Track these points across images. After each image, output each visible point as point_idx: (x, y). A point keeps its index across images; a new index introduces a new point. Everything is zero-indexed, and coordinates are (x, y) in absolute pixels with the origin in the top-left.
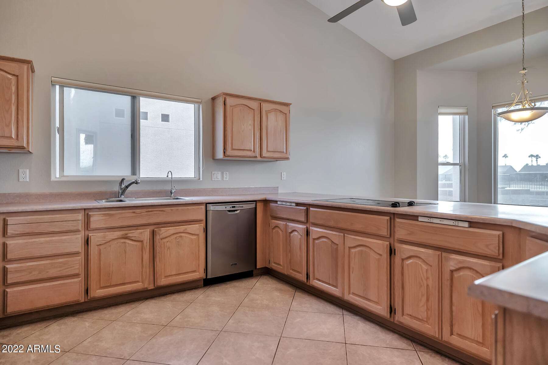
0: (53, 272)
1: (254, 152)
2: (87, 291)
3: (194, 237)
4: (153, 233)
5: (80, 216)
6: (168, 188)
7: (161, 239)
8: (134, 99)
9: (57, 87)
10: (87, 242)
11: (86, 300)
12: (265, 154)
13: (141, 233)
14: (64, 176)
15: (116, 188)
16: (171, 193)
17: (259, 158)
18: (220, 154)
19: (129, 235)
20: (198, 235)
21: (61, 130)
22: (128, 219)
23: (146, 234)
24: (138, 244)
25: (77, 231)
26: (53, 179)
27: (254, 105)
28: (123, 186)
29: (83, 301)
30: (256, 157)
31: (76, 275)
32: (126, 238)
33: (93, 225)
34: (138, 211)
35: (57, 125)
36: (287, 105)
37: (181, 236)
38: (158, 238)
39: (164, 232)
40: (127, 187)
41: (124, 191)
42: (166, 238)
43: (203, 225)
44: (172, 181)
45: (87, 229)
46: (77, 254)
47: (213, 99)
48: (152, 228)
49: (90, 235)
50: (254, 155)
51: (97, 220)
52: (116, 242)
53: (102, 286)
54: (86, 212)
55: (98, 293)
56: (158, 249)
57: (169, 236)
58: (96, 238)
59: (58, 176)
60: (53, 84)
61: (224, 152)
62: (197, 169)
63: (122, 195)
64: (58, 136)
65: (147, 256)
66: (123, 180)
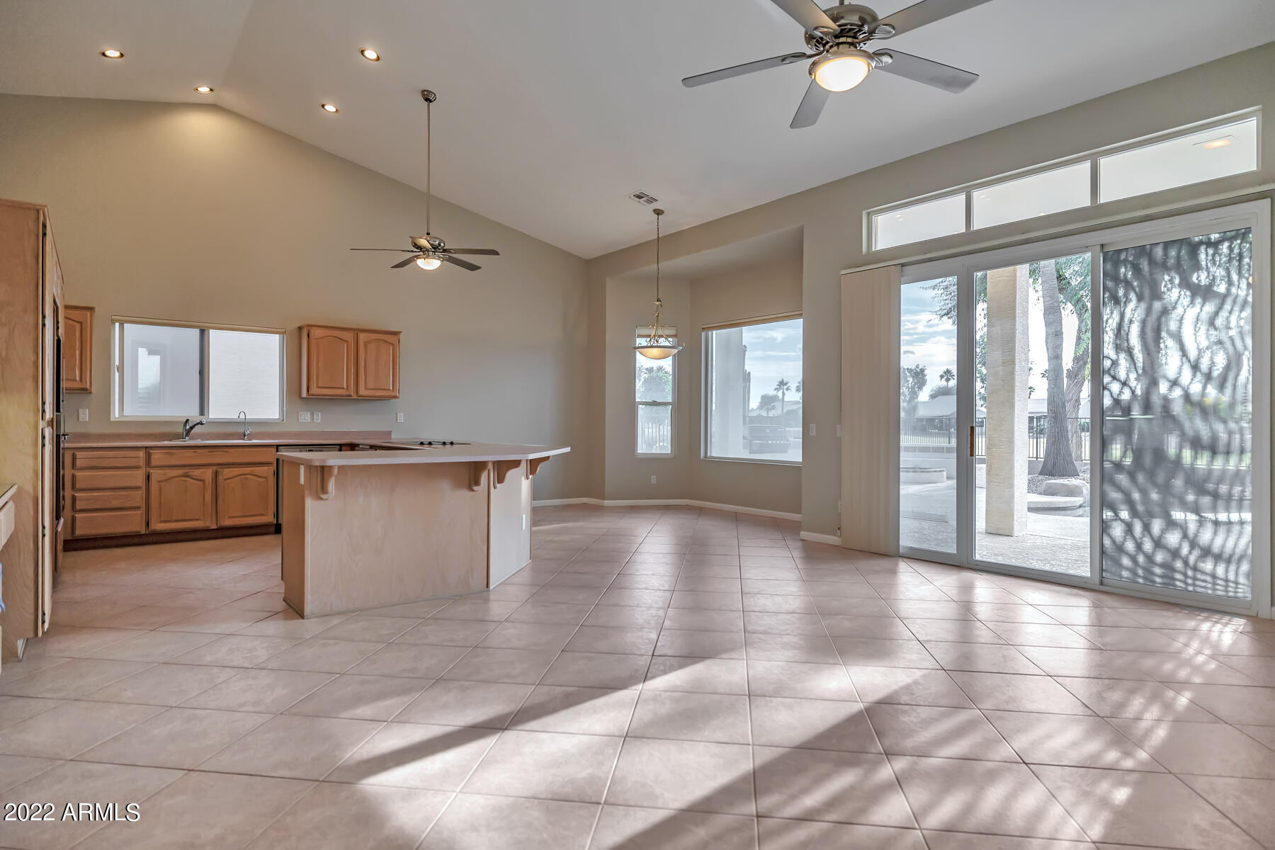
0: (115, 503)
1: (347, 389)
2: (148, 524)
3: (263, 480)
4: (216, 474)
5: (141, 454)
6: (241, 430)
7: (225, 480)
8: (203, 332)
9: (117, 325)
10: (148, 477)
11: (147, 532)
12: (362, 391)
13: (203, 472)
14: (123, 416)
15: (180, 429)
16: (245, 435)
17: (355, 397)
18: (304, 394)
19: (191, 473)
20: (266, 478)
21: (121, 369)
22: (188, 457)
23: (208, 474)
24: (199, 483)
25: (137, 468)
26: (112, 419)
27: (349, 336)
28: (188, 427)
29: (144, 532)
30: (350, 396)
31: (138, 508)
32: (187, 476)
33: (154, 463)
34: (199, 451)
35: (117, 363)
36: (396, 334)
37: (246, 478)
38: (220, 478)
39: (227, 472)
40: (192, 428)
41: (188, 432)
42: (230, 478)
43: (272, 468)
44: (245, 423)
45: (148, 465)
46: (137, 488)
47: (300, 328)
48: (215, 468)
49: (151, 471)
50: (347, 393)
51: (157, 457)
52: (176, 479)
53: (162, 519)
54: (147, 450)
55: (158, 526)
56: (220, 489)
57: (233, 477)
58: (156, 475)
59: (117, 416)
60: (113, 322)
61: (308, 391)
62: (282, 411)
63: (186, 436)
64: (117, 374)
65: (208, 496)
66: (187, 421)
